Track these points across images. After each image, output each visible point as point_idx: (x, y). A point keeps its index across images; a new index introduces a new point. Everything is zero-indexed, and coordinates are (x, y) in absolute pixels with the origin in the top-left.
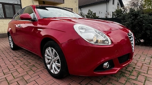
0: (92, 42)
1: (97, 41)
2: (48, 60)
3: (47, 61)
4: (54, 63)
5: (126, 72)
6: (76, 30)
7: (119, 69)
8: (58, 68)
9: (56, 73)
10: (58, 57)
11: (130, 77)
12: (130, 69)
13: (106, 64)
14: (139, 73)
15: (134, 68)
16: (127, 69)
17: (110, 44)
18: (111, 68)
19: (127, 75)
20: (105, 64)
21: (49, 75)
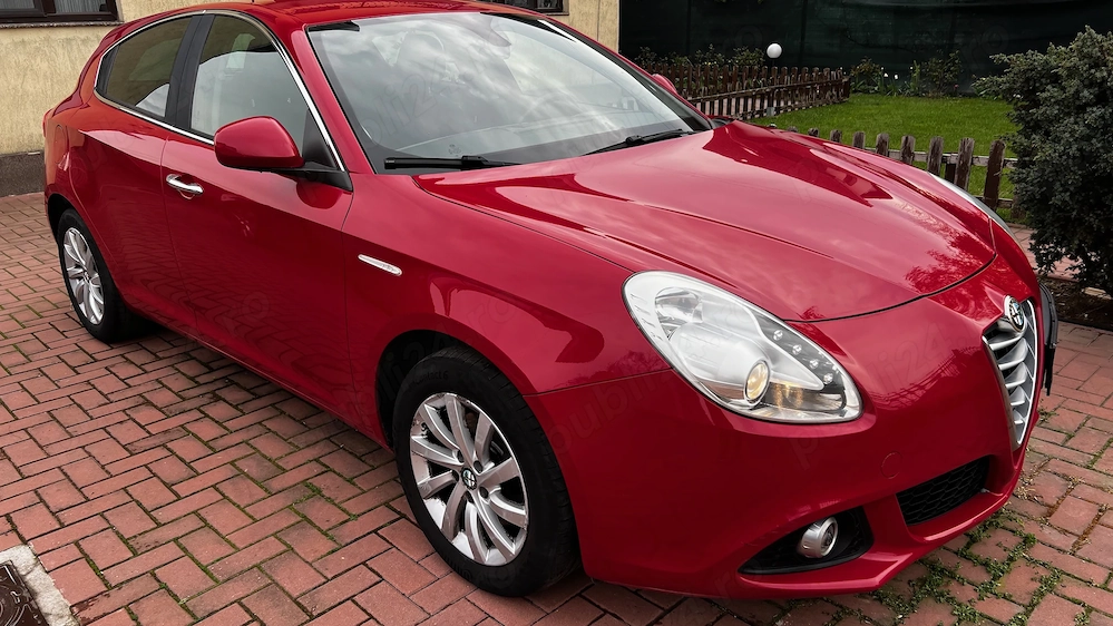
0: (740, 405)
1: (771, 387)
2: (436, 469)
3: (423, 477)
4: (477, 495)
5: (965, 570)
6: (637, 314)
7: (901, 559)
8: (511, 530)
9: (491, 558)
10: (512, 467)
11: (980, 607)
12: (994, 546)
13: (817, 532)
14: (1049, 584)
15: (1028, 541)
16: (976, 550)
17: (852, 412)
18: (848, 552)
19: (964, 593)
20: (809, 533)
21: (436, 567)
